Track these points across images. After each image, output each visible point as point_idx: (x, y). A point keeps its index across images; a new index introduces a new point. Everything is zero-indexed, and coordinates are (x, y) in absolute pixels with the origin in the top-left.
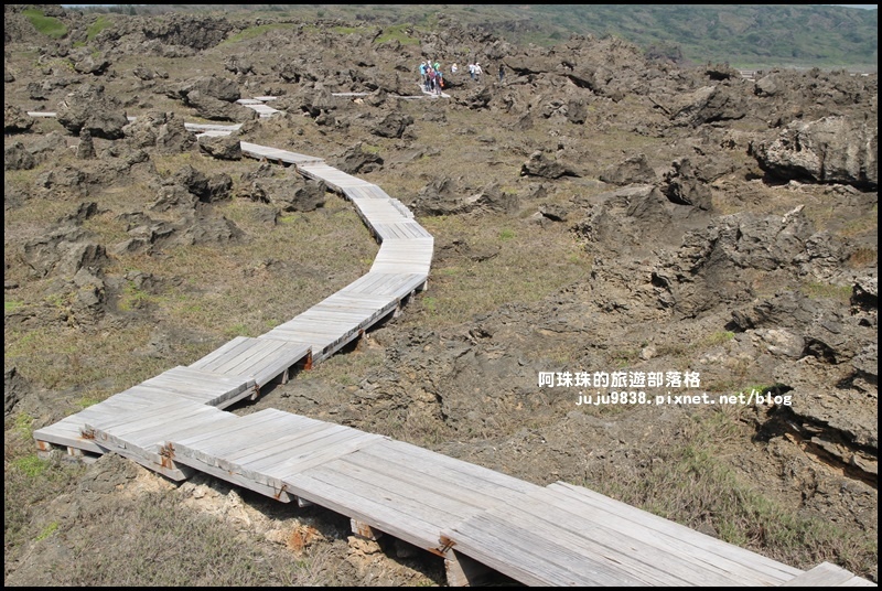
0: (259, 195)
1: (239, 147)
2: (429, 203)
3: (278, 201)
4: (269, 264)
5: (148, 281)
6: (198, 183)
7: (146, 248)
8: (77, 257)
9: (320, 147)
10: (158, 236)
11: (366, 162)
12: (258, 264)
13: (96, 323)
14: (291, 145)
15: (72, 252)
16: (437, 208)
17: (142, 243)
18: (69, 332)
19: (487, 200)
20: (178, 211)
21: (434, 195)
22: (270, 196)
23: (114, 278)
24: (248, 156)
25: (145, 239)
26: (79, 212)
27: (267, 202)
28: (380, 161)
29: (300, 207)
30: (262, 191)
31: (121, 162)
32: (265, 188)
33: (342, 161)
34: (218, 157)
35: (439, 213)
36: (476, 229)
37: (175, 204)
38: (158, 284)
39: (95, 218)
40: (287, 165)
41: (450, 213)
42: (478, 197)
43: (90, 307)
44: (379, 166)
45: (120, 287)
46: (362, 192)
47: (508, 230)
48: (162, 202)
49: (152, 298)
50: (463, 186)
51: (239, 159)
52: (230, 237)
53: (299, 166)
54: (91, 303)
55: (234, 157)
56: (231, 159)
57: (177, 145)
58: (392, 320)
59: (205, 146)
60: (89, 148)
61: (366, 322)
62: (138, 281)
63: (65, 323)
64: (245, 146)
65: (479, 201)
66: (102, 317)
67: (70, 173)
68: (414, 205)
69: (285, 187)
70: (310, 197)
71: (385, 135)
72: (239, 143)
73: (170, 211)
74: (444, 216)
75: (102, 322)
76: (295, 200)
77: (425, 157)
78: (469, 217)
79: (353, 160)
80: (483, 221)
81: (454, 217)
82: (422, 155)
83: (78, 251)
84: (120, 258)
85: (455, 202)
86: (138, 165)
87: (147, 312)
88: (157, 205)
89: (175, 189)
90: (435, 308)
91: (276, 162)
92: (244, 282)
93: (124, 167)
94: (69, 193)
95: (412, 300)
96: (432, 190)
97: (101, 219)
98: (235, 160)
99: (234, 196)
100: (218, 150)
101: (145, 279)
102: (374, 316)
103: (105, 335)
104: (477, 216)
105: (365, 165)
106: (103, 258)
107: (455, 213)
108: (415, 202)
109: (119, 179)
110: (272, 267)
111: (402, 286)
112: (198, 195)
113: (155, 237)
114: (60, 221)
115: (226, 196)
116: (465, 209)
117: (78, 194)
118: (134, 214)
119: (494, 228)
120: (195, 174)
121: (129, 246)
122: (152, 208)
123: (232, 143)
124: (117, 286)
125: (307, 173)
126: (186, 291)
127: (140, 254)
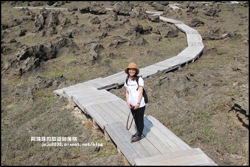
0: (158, 32)
1: (159, 18)
2: (210, 36)
3: (163, 34)
4: (148, 52)
5: (112, 55)
6: (139, 28)
7: (115, 46)
8: (94, 47)
9: (185, 19)
10: (120, 43)
11: (198, 23)
12: (145, 52)
13: (93, 65)
14: (177, 18)
15: (93, 46)
16: (213, 38)
17: (114, 44)
18: (85, 67)
19: (229, 36)
20: (131, 36)
21: (212, 34)
22: (161, 33)
23: (102, 54)
24: (162, 21)
25: (115, 43)
26: (103, 35)
27: (160, 34)
28: (203, 23)
29: (169, 36)
30: (159, 31)
31: (122, 22)
32: (160, 30)
33: (190, 23)
34: (153, 21)
35: (213, 39)
36: (224, 45)
37: (131, 34)
38: (115, 56)
39: (106, 37)
40: (172, 24)
41: (217, 39)
42: (226, 35)
43: (91, 61)
44: (202, 25)
45: (103, 56)
46: (191, 32)
47: (234, 45)
48: (127, 34)
49: (112, 60)
50: (223, 31)
51: (159, 22)
52: (142, 44)
53: (175, 24)
54: (92, 60)
55: (157, 21)
56: (156, 22)
57: (141, 18)
58: (177, 70)
59: (149, 18)
60: (116, 18)
61: (166, 70)
62: (108, 55)
63: (85, 65)
64: (161, 18)
65: (226, 36)
66: (94, 64)
67: (106, 25)
68: (205, 37)
69: (165, 30)
70: (173, 33)
71: (209, 15)
72: (159, 17)
73: (129, 36)
74: (215, 41)
75: (94, 65)
76: (168, 34)
77: (219, 22)
78: (222, 41)
79: (194, 23)
80: (227, 42)
81: (218, 41)
82: (218, 22)
83: (94, 46)
84: (107, 48)
85: (219, 36)
86: (126, 23)
87: (108, 63)
88: (126, 34)
89: (131, 30)
90: (193, 67)
91: (169, 23)
92: (140, 57)
93: (122, 23)
94: (104, 31)
95: (187, 65)
96: (212, 32)
97: (108, 38)
98: (157, 22)
99: (152, 32)
100: (153, 19)
101: (110, 54)
102: (169, 68)
103: (94, 69)
104: (225, 41)
105: (198, 24)
106: (102, 48)
107: (219, 40)
108: (206, 36)
109: (120, 27)
110: (149, 53)
111: (183, 60)
112: (139, 32)
113: (119, 43)
114: (96, 38)
115: (149, 32)
116: (222, 39)
117: (106, 31)
118: (117, 37)
119: (230, 45)
120: (139, 26)
121: (110, 45)
122: (124, 35)
123: (157, 17)
124: (102, 56)
125: (177, 26)
126: (122, 58)
127: (113, 47)
